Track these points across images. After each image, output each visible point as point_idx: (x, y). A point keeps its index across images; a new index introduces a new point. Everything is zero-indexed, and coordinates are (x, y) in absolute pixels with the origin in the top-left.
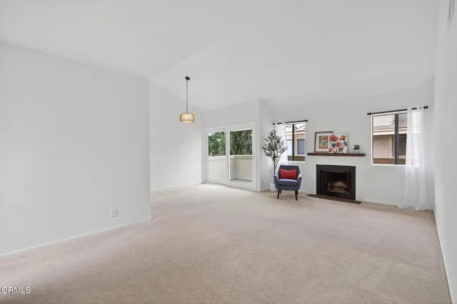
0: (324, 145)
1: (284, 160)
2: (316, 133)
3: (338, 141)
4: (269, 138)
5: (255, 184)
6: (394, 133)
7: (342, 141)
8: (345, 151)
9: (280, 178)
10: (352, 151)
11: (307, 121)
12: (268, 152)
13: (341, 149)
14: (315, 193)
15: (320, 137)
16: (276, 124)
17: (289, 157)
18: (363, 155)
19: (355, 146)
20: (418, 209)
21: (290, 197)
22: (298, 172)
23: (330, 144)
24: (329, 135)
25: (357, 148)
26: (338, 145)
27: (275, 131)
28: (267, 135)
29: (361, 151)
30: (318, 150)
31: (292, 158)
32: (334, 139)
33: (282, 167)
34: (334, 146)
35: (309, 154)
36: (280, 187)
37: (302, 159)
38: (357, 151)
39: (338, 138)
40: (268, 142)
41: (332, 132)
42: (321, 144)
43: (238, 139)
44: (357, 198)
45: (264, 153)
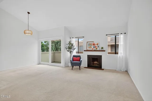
0: (90, 47)
1: (74, 53)
2: (87, 42)
3: (96, 45)
4: (68, 44)
5: (62, 64)
6: (115, 44)
7: (97, 46)
8: (98, 49)
9: (73, 61)
10: (100, 49)
11: (84, 37)
12: (68, 50)
13: (97, 49)
14: (87, 67)
15: (89, 44)
16: (71, 38)
17: (76, 52)
18: (104, 51)
19: (102, 47)
20: (123, 71)
21: (77, 69)
22: (80, 58)
23: (92, 47)
24: (92, 43)
25: (102, 48)
26: (96, 47)
27: (71, 41)
28: (68, 42)
29: (104, 49)
30: (88, 49)
31: (78, 52)
32: (94, 45)
33: (74, 56)
34: (94, 47)
35: (84, 51)
36: (73, 65)
37: (82, 53)
38: (102, 50)
39: (95, 44)
40: (68, 46)
41: (93, 42)
42: (89, 47)
43: (57, 46)
44: (102, 68)
45: (66, 50)
